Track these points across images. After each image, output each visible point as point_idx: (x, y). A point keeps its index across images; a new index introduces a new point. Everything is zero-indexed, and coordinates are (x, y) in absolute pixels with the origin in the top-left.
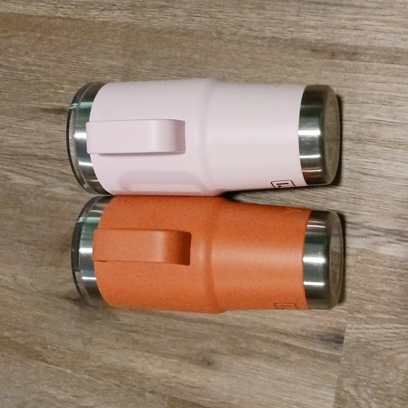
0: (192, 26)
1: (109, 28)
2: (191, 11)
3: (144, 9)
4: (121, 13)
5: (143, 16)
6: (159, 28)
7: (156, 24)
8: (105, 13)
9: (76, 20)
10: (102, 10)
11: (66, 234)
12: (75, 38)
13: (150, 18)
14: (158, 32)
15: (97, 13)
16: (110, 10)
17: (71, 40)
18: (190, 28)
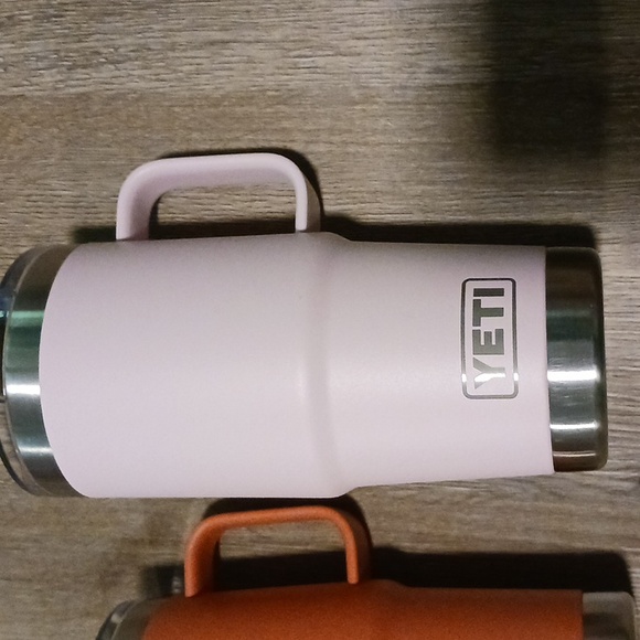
0: (296, 81)
1: (96, 108)
2: (287, 46)
3: (170, 54)
4: (117, 69)
5: (175, 71)
6: (217, 94)
7: (207, 85)
8: (80, 73)
9: (13, 98)
10: (70, 69)
11: (105, 553)
12: (19, 141)
13: (189, 74)
14: (217, 103)
15: (59, 77)
16: (90, 66)
17: (13, 147)
18: (292, 85)
